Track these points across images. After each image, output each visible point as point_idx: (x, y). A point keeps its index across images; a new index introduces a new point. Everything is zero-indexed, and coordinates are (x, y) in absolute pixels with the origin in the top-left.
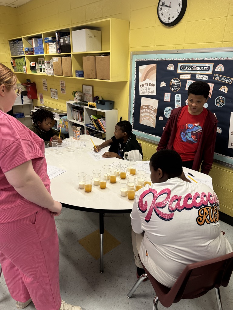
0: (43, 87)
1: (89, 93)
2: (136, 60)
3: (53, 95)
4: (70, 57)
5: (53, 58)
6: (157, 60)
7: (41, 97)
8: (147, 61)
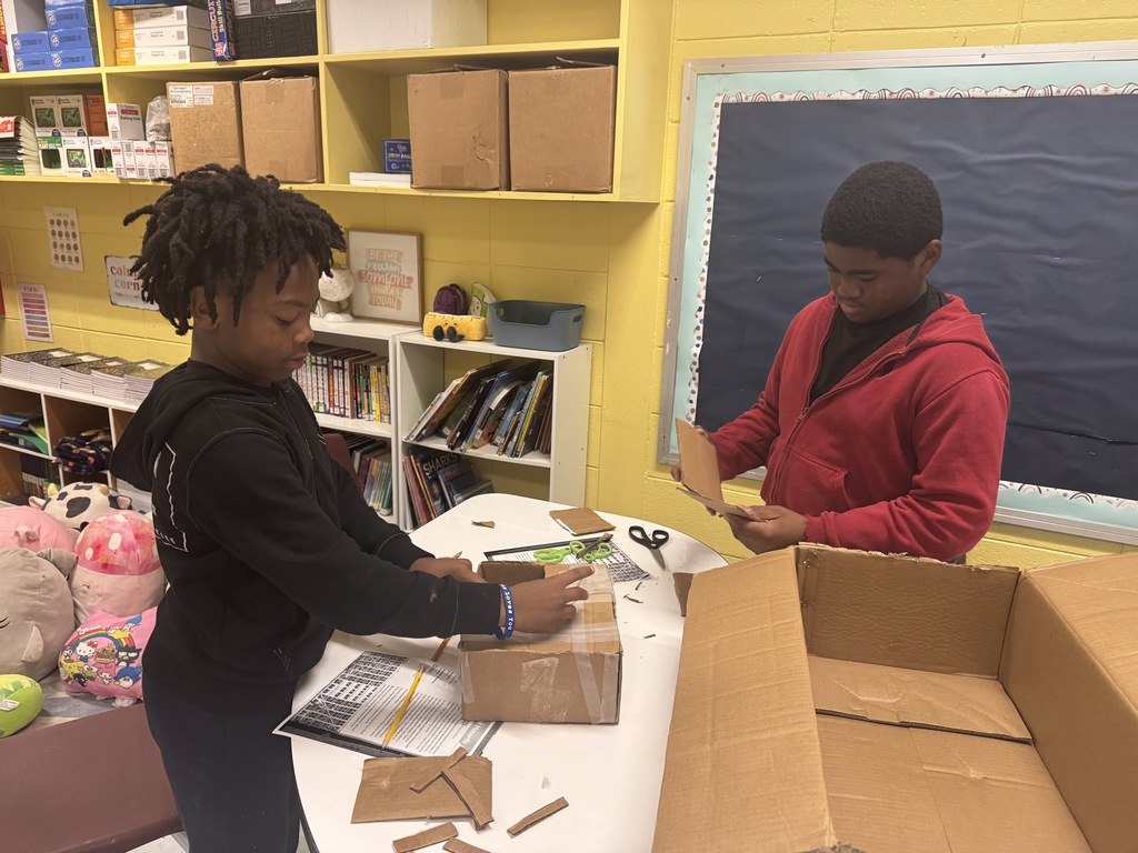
0: (53, 252)
1: (392, 268)
2: (720, 100)
3: (120, 291)
4: (309, 79)
5: (172, 88)
6: (859, 96)
7: (34, 305)
8: (789, 103)
